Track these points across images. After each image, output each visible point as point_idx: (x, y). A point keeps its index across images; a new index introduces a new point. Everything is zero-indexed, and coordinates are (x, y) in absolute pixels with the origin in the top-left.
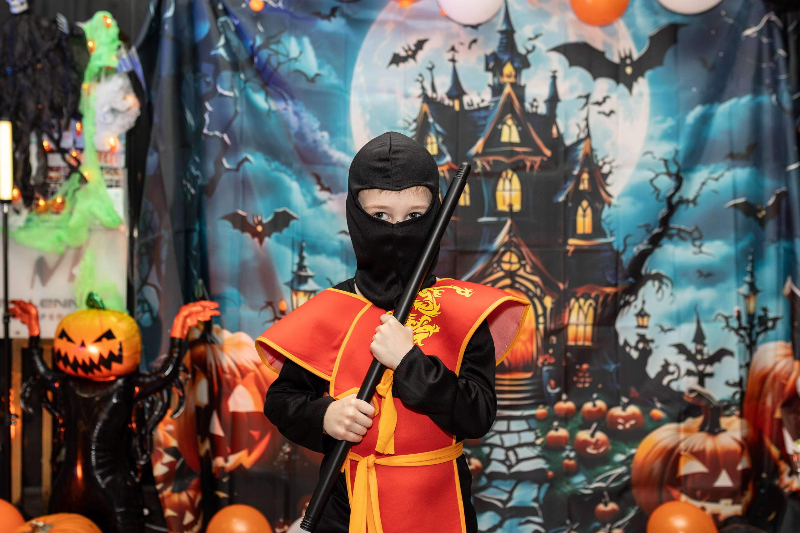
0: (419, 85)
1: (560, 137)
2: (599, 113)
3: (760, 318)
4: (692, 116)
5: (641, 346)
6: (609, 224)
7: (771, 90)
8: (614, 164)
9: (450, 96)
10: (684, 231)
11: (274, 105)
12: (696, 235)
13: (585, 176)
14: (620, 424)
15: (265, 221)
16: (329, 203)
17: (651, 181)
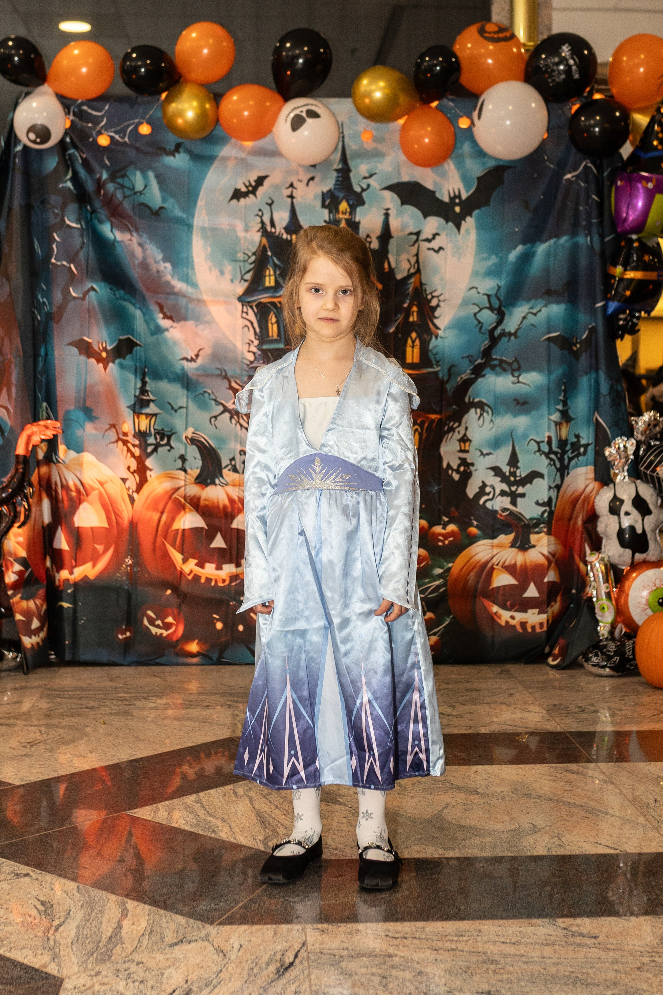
0: (259, 219)
1: (392, 271)
2: (429, 249)
3: (573, 444)
4: (513, 255)
5: (462, 469)
6: (435, 355)
7: (586, 232)
8: (441, 298)
9: (288, 229)
10: (505, 362)
11: (119, 236)
12: (515, 366)
13: (415, 309)
14: (440, 541)
15: (109, 348)
16: (171, 329)
17: (475, 314)
